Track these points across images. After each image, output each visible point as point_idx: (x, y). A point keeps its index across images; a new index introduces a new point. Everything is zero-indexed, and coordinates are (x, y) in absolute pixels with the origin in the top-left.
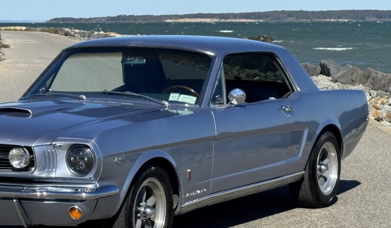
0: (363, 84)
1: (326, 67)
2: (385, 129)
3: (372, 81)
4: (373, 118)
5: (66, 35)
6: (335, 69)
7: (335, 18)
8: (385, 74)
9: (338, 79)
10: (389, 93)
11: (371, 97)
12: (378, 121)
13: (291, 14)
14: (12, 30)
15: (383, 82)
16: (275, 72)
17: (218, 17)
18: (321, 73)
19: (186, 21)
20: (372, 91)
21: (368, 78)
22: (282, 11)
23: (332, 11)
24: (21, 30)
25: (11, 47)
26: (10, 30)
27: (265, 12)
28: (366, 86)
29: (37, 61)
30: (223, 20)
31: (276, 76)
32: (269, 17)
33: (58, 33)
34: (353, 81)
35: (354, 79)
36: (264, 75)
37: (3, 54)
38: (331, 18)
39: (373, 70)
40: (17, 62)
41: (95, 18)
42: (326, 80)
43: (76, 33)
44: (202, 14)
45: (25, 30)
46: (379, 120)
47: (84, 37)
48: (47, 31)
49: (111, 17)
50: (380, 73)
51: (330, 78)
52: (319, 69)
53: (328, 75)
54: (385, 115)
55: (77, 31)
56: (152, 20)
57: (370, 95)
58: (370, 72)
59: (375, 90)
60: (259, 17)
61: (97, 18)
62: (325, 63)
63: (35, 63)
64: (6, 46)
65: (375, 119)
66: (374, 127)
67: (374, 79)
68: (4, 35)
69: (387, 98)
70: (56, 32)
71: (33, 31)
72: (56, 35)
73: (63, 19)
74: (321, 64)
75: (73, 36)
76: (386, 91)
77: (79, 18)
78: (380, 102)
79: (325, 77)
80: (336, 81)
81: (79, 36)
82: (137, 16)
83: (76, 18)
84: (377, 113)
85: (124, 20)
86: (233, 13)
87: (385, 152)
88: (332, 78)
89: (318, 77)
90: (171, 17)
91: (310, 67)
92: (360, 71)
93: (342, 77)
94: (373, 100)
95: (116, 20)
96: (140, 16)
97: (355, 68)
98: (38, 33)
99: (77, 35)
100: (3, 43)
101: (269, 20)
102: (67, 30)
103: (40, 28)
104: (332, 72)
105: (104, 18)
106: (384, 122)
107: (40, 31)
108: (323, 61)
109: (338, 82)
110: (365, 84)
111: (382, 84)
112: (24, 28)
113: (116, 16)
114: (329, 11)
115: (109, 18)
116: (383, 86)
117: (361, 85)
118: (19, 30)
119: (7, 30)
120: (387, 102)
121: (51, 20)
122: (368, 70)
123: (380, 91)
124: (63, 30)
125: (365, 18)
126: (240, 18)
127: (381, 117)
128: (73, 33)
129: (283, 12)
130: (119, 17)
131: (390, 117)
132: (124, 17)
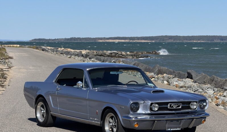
0: (210, 84)
1: (190, 74)
2: (220, 110)
3: (215, 83)
4: (215, 104)
5: (43, 50)
6: (195, 75)
7: (196, 40)
8: (222, 79)
9: (197, 81)
10: (224, 90)
11: (214, 92)
12: (217, 106)
13: (171, 37)
14: (11, 47)
15: (221, 83)
16: (163, 75)
17: (129, 39)
18: (187, 77)
19: (110, 41)
20: (215, 88)
21: (213, 81)
22: (165, 36)
23: (194, 36)
24: (16, 47)
25: (14, 58)
26: (10, 47)
27: (156, 37)
28: (212, 85)
29: (31, 68)
30: (131, 41)
32: (158, 39)
33: (38, 49)
34: (205, 82)
35: (205, 81)
36: (156, 77)
37: (11, 63)
38: (194, 40)
40: (21, 68)
41: (58, 39)
42: (190, 81)
43: (48, 49)
44: (119, 37)
45: (19, 47)
47: (53, 52)
48: (32, 48)
49: (67, 39)
50: (219, 78)
51: (192, 80)
52: (186, 75)
53: (192, 78)
54: (221, 102)
55: (49, 48)
56: (91, 40)
57: (214, 90)
58: (214, 78)
59: (216, 88)
60: (152, 39)
61: (59, 39)
62: (190, 72)
63: (30, 69)
64: (11, 58)
65: (216, 105)
66: (215, 109)
67: (216, 81)
68: (8, 50)
69: (223, 93)
70: (37, 48)
71: (24, 47)
72: (37, 50)
74: (187, 72)
75: (47, 51)
76: (222, 89)
77: (48, 39)
78: (219, 95)
79: (189, 79)
80: (195, 82)
81: (51, 51)
82: (82, 38)
84: (217, 102)
85: (75, 40)
86: (137, 37)
87: (219, 123)
88: (193, 80)
89: (186, 79)
90: (101, 39)
91: (182, 74)
92: (209, 77)
93: (199, 79)
94: (215, 93)
95: (70, 40)
96: (84, 38)
97: (206, 75)
98: (26, 48)
100: (9, 56)
102: (44, 47)
103: (28, 46)
104: (193, 77)
105: (63, 39)
106: (221, 107)
107: (28, 47)
108: (188, 71)
109: (196, 82)
110: (211, 84)
111: (221, 84)
112: (18, 46)
114: (192, 36)
115: (66, 39)
116: (221, 86)
117: (209, 85)
118: (15, 47)
119: (9, 47)
120: (223, 95)
121: (32, 40)
122: (213, 76)
123: (219, 89)
124: (41, 47)
125: (214, 40)
126: (141, 40)
127: (219, 103)
129: (166, 36)
130: (71, 39)
131: (224, 104)
132: (75, 39)
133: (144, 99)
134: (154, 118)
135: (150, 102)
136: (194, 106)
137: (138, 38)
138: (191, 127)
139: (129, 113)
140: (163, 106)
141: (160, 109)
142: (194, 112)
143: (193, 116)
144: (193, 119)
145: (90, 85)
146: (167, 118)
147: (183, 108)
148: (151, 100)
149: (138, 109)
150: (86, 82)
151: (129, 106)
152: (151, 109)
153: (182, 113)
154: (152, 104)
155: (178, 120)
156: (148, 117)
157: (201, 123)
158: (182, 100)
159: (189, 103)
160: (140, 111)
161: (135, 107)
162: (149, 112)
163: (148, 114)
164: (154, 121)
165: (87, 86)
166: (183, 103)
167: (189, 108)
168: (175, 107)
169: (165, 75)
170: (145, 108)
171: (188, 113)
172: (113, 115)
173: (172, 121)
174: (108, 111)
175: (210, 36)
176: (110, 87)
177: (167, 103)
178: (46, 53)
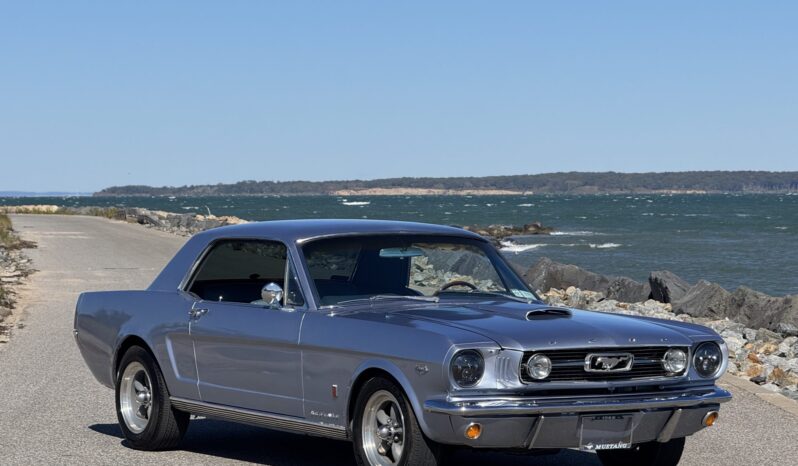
0: (731, 316)
1: (660, 285)
2: (769, 398)
3: (748, 312)
4: (748, 378)
5: (141, 222)
6: (676, 288)
7: (679, 188)
8: (773, 299)
9: (684, 308)
10: (779, 334)
11: (745, 341)
12: (757, 383)
13: (589, 180)
14: (30, 212)
15: (769, 313)
16: (565, 290)
17: (442, 185)
18: (651, 297)
20: (748, 330)
21: (740, 306)
22: (571, 173)
23: (673, 174)
24: (48, 212)
25: (40, 245)
26: (27, 212)
27: (537, 176)
28: (737, 322)
29: (100, 274)
30: (451, 192)
31: (566, 298)
32: (544, 185)
33: (125, 219)
34: (712, 311)
35: (714, 308)
37: (29, 261)
38: (671, 188)
39: (750, 290)
40: (62, 276)
41: (192, 188)
42: (660, 310)
43: (161, 218)
45: (57, 213)
46: (757, 381)
47: (179, 226)
48: (102, 214)
49: (226, 185)
50: (763, 297)
51: (669, 306)
52: (647, 289)
53: (665, 299)
54: (769, 372)
55: (164, 214)
56: (310, 190)
57: (744, 337)
58: (744, 295)
59: (753, 328)
60: (524, 186)
61: (197, 187)
62: (659, 278)
63: (97, 278)
64: (30, 245)
65: (751, 380)
66: (749, 393)
67: (751, 307)
68: (17, 222)
69: (775, 344)
70: (120, 216)
71: (73, 213)
72: (121, 222)
73: (129, 189)
74: (650, 279)
75: (156, 224)
76: (774, 331)
77: (160, 186)
78: (762, 350)
79: (658, 303)
80: (680, 312)
81: (169, 225)
82: (279, 183)
83: (154, 186)
84: (755, 370)
85: (252, 191)
86: (471, 178)
88: (672, 305)
89: (646, 303)
91: (631, 286)
92: (725, 293)
93: (692, 303)
94: (749, 346)
95: (236, 192)
96: (285, 183)
97: (716, 285)
98: (83, 217)
99: (163, 222)
100: (24, 239)
101: (546, 192)
102: (144, 211)
103: (88, 208)
104: (672, 295)
105: (211, 187)
106: (768, 386)
107: (88, 214)
108: (654, 275)
109: (683, 313)
110: (734, 316)
111: (768, 317)
112: (55, 208)
113: (235, 183)
114: (666, 174)
115: (221, 188)
116: (768, 321)
117: (727, 319)
118: (44, 213)
119: (20, 212)
120: (776, 350)
121: (104, 191)
122: (740, 290)
123: (762, 330)
124: (135, 212)
126: (486, 187)
127: (763, 376)
128: (156, 218)
129: (573, 175)
130: (241, 186)
131: (780, 377)
132: (252, 186)
133: (500, 338)
134: (533, 405)
135: (520, 350)
136: (678, 365)
137: (476, 183)
138: (665, 437)
139: (447, 389)
140: (566, 363)
141: (555, 374)
142: (678, 387)
143: (672, 400)
144: (673, 409)
145: (310, 296)
146: (581, 405)
147: (637, 371)
148: (522, 341)
149: (478, 374)
150: (293, 286)
151: (446, 363)
152: (525, 375)
153: (634, 389)
154: (527, 355)
155: (619, 414)
156: (514, 404)
157: (701, 424)
158: (634, 343)
159: (660, 352)
160: (487, 381)
161: (469, 368)
162: (518, 384)
163: (516, 393)
164: (537, 416)
165: (298, 299)
166: (638, 352)
167: (659, 370)
168: (608, 368)
169: (571, 290)
170: (503, 371)
171: (655, 389)
172: (391, 397)
173: (599, 415)
174: (372, 382)
175: (726, 173)
176: (377, 302)
177: (582, 353)
178: (154, 230)
